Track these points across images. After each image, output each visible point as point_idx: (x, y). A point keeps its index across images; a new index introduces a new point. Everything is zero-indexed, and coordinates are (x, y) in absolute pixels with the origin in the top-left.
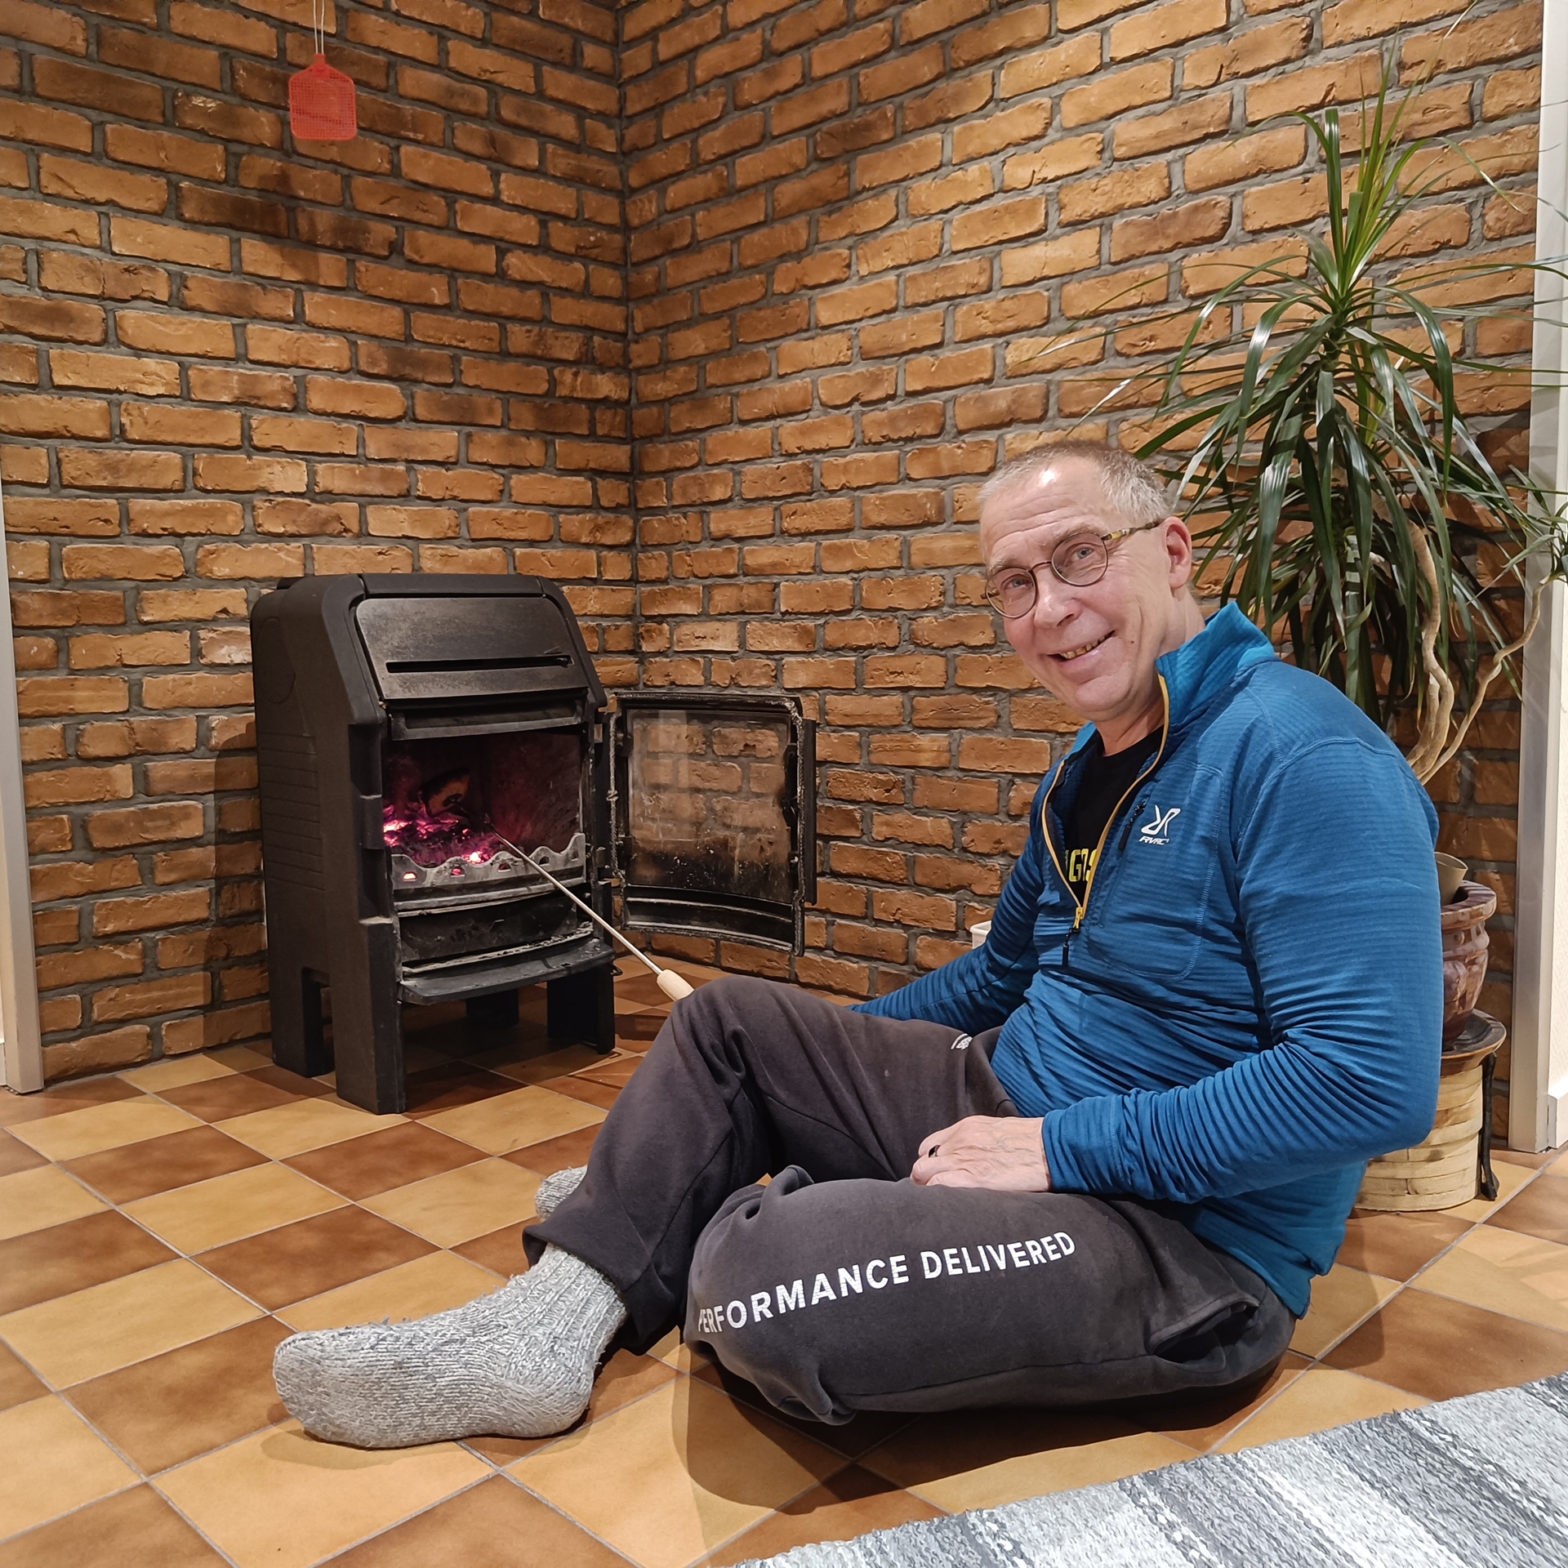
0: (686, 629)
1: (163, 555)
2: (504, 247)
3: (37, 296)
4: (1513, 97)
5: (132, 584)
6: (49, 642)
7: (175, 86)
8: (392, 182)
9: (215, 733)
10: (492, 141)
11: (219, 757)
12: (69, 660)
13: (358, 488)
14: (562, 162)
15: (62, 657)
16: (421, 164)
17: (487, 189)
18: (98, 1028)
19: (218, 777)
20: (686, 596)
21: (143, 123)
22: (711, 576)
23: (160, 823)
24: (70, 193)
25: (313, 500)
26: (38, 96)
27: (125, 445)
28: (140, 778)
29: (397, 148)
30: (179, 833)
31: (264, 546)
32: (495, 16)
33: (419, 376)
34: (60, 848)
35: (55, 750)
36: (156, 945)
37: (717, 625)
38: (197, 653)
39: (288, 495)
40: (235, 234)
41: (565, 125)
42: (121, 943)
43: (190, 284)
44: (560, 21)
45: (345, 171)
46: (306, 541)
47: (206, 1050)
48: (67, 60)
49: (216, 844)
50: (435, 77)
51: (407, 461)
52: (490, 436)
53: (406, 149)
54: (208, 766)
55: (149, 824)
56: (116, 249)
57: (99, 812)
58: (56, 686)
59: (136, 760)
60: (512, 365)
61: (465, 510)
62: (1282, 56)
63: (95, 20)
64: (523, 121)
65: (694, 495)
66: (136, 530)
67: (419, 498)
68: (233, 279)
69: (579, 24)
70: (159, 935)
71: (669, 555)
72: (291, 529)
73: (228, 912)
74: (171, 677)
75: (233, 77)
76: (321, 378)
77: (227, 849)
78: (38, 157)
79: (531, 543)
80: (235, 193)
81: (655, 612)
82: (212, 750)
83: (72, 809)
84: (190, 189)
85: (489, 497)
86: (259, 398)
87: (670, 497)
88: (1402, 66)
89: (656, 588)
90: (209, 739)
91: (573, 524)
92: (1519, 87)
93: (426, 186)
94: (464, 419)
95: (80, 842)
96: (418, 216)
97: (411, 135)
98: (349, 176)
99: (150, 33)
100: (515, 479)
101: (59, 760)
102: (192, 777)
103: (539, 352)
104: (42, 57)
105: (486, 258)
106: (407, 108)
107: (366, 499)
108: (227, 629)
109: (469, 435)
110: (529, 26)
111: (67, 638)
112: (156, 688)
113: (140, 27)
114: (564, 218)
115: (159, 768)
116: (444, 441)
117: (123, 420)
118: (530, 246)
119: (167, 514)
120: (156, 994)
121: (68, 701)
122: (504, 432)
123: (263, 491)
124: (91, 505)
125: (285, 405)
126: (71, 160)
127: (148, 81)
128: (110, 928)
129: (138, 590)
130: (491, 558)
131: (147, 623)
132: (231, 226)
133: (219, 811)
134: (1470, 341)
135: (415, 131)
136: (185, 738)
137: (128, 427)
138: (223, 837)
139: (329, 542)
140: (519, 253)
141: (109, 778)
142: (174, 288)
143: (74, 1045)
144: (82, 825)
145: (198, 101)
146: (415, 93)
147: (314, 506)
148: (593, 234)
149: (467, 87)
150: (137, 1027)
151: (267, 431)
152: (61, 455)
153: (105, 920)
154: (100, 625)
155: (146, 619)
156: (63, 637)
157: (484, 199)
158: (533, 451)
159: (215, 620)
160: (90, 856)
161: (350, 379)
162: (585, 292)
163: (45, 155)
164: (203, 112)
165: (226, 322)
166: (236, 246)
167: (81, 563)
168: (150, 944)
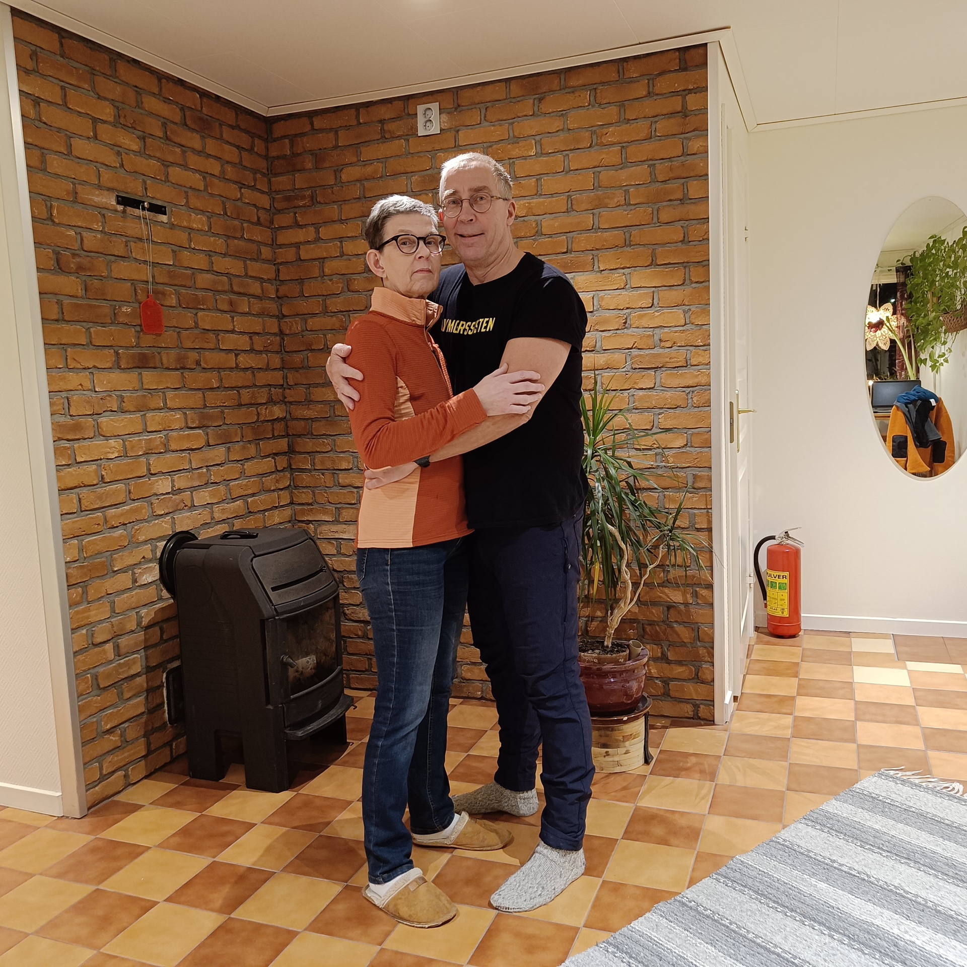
0: (324, 528)
1: (121, 536)
2: (237, 353)
3: (68, 419)
4: (701, 359)
5: (109, 553)
6: (80, 590)
7: (115, 303)
8: (196, 331)
9: (143, 619)
10: (231, 303)
11: (145, 630)
12: (87, 598)
13: (189, 485)
14: (257, 306)
15: (85, 596)
16: (207, 320)
17: (230, 327)
18: (105, 778)
19: (146, 640)
20: (325, 512)
21: (103, 324)
22: (340, 503)
23: (124, 669)
24: (79, 366)
25: (173, 495)
26: (65, 321)
27: (104, 485)
28: (116, 648)
29: (196, 314)
30: (132, 672)
31: (157, 521)
32: (229, 241)
33: (210, 424)
34: (88, 691)
35: (84, 644)
36: (125, 730)
37: (344, 526)
38: (135, 581)
39: (164, 494)
40: (139, 370)
41: (256, 288)
42: (112, 733)
43: (125, 400)
44: (252, 238)
45: (178, 330)
46: (171, 515)
47: (146, 777)
48: (75, 301)
49: (146, 674)
50: (209, 276)
51: (207, 466)
52: (237, 447)
53: (200, 314)
54: (141, 635)
55: (121, 670)
56: (97, 390)
57: (102, 670)
58: (84, 611)
59: (114, 640)
60: (244, 409)
61: (228, 484)
62: (616, 328)
63: (84, 278)
64: (242, 291)
65: (329, 465)
66: (110, 526)
67: (212, 483)
68: (140, 393)
69: (259, 239)
70: (126, 725)
71: (313, 492)
72: (167, 511)
73: (152, 706)
74: (126, 595)
75: (136, 294)
76: (174, 434)
77: (150, 674)
78: (66, 351)
79: (253, 495)
80: (138, 351)
81: (305, 519)
82: (142, 628)
83: (91, 671)
84: (123, 353)
85: (238, 476)
86: (152, 449)
87: (313, 464)
88: (661, 341)
89: (305, 507)
90: (141, 623)
91: (269, 481)
92: (702, 356)
93: (208, 330)
94: (226, 441)
95: (95, 686)
96: (206, 346)
97: (202, 307)
98: (179, 332)
99: (104, 280)
100: (247, 465)
101: (86, 648)
102: (136, 643)
103: (253, 402)
104: (66, 301)
105: (231, 360)
106: (200, 294)
107: (193, 488)
108: (146, 566)
109: (229, 448)
110: (241, 243)
111: (86, 586)
112: (121, 601)
113: (101, 278)
114: (258, 334)
115: (123, 641)
116: (219, 453)
117: (103, 473)
118: (247, 350)
119: (122, 515)
120: (126, 754)
121: (88, 617)
122: (241, 443)
123: (156, 495)
124: (92, 518)
125: (162, 451)
126: (79, 349)
127: (104, 303)
128: (108, 727)
129: (111, 555)
130: (239, 506)
131: (116, 571)
132: (139, 368)
133: (147, 658)
134: (689, 441)
135: (203, 305)
136: (132, 625)
137: (105, 476)
138: (149, 669)
139: (180, 514)
140: (243, 354)
141: (105, 652)
142: (119, 403)
143: (97, 788)
144: (96, 678)
145: (124, 309)
146: (202, 286)
147: (174, 497)
148: (269, 339)
149: (220, 278)
150: (120, 772)
151: (156, 463)
152: (81, 496)
153: (106, 724)
154: (98, 577)
155: (115, 569)
156: (84, 585)
157: (228, 331)
158: (252, 450)
159: (140, 563)
160: (98, 692)
161: (184, 431)
162: (267, 368)
163: (69, 349)
164: (126, 314)
165: (138, 415)
166: (140, 376)
167: (90, 547)
168: (123, 730)
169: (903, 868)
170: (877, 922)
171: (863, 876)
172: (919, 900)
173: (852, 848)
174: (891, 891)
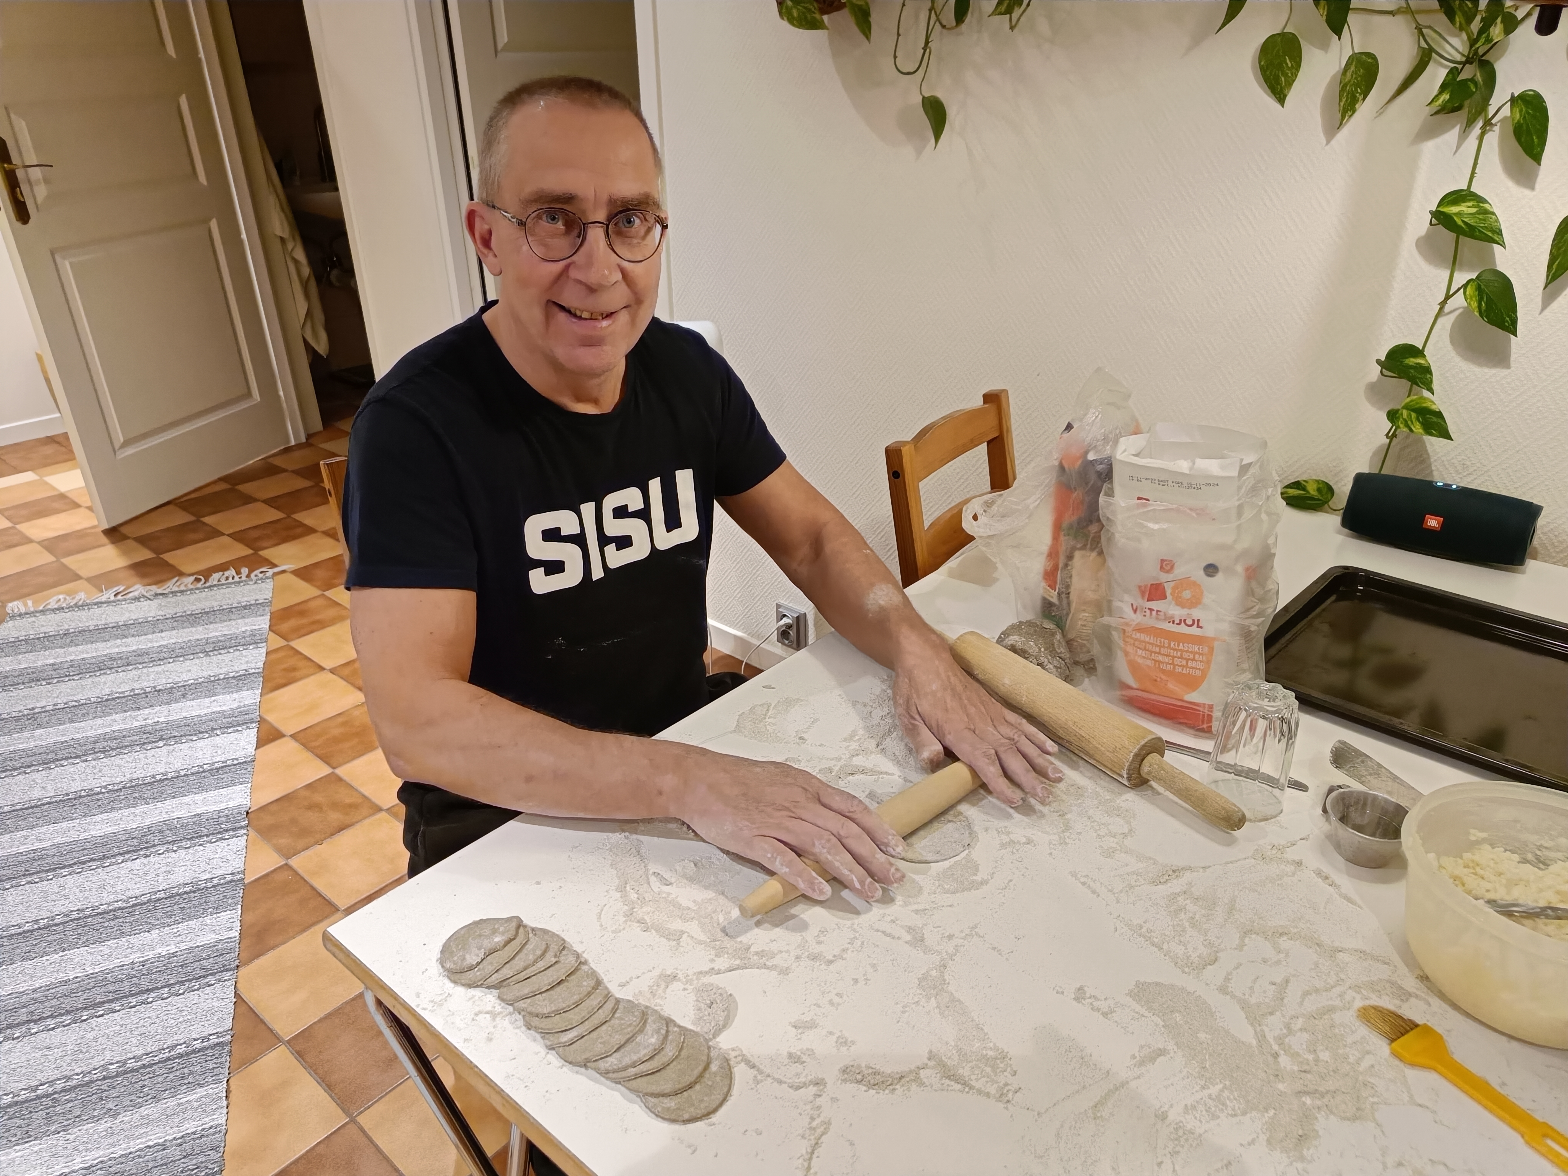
169: (103, 679)
170: (116, 728)
171: (71, 704)
172: (137, 692)
173: (42, 689)
174: (107, 700)
